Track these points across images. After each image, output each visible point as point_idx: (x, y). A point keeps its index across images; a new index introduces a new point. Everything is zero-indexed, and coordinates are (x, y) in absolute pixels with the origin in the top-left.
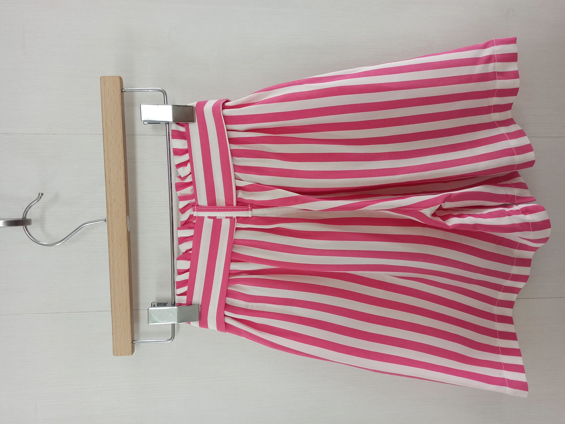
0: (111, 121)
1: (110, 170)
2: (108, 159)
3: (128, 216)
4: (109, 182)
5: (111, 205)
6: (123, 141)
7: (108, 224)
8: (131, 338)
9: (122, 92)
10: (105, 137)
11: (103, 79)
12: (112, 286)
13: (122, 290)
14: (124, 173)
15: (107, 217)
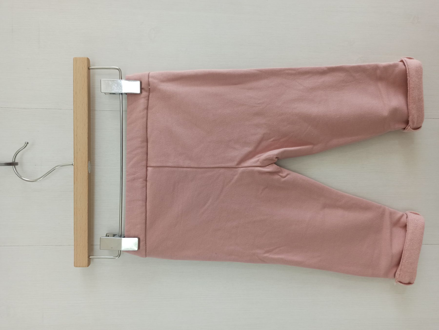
0: (80, 91)
1: (78, 127)
2: (76, 118)
3: (89, 161)
4: (76, 136)
5: (77, 153)
6: (87, 105)
7: (74, 167)
8: (87, 254)
9: (89, 69)
10: (75, 102)
11: (75, 60)
12: (76, 214)
13: (83, 217)
14: (88, 129)
15: (74, 161)
